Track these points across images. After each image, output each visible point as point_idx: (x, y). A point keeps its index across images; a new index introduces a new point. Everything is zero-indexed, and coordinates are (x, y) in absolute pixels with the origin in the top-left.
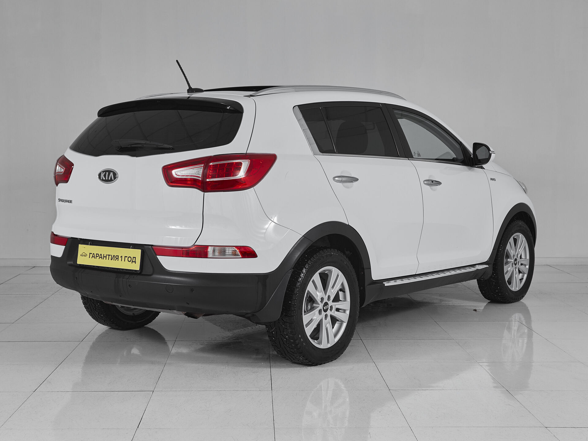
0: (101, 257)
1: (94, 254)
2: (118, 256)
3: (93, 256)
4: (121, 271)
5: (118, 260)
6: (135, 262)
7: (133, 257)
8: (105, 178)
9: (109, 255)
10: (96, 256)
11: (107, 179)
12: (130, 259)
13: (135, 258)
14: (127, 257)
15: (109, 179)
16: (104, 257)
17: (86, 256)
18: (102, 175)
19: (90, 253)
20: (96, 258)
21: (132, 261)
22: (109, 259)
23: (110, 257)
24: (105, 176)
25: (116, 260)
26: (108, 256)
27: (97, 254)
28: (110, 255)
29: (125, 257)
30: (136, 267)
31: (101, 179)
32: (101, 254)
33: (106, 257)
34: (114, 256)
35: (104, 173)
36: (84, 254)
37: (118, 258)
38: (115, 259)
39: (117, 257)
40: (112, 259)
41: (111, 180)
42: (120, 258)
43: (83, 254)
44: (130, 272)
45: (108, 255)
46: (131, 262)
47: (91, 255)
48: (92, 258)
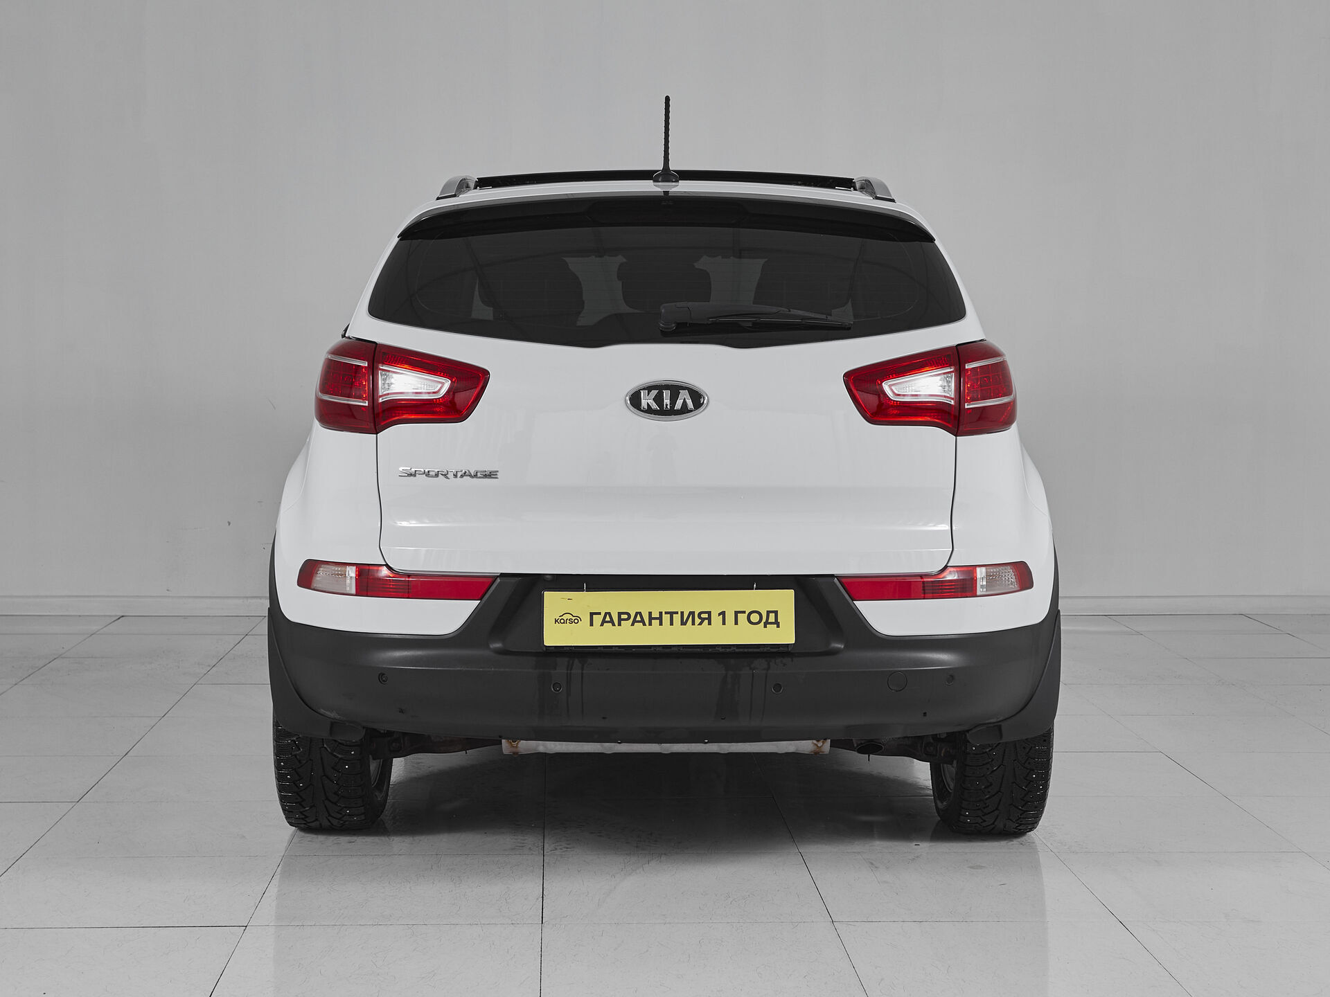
0: (638, 619)
1: (607, 614)
2: (709, 613)
3: (607, 619)
4: (721, 650)
5: (709, 624)
6: (777, 623)
7: (768, 612)
8: (661, 405)
9: (671, 614)
10: (620, 620)
11: (667, 407)
12: (755, 618)
13: (776, 613)
14: (744, 612)
15: (678, 407)
16: (651, 619)
17: (575, 620)
18: (647, 400)
19: (592, 614)
20: (619, 625)
21: (764, 620)
22: (671, 624)
23: (677, 618)
24: (659, 399)
25: (700, 624)
26: (666, 618)
27: (620, 614)
28: (677, 613)
29: (736, 613)
30: (785, 634)
31: (643, 407)
32: (638, 613)
33: (660, 619)
34: (692, 613)
36: (567, 617)
37: (709, 619)
38: (697, 621)
39: (706, 616)
40: (683, 623)
41: (684, 410)
42: (716, 619)
43: (565, 617)
44: (758, 650)
45: (666, 613)
46: (762, 623)
47: (598, 619)
48: (602, 625)
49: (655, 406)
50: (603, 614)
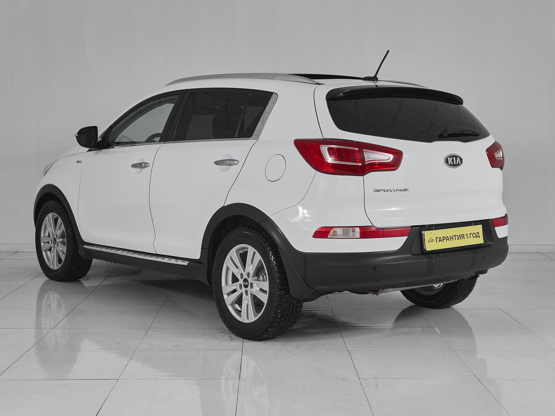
0: (447, 239)
1: (440, 237)
2: (464, 235)
3: (440, 240)
4: (467, 247)
5: (464, 239)
6: (479, 236)
7: (477, 233)
8: (453, 163)
9: (455, 236)
10: (443, 239)
11: (455, 163)
12: (474, 235)
13: (478, 233)
14: (471, 234)
15: (457, 163)
16: (450, 238)
17: (432, 241)
19: (436, 238)
20: (443, 241)
21: (476, 236)
22: (455, 240)
23: (456, 237)
24: (453, 161)
26: (454, 237)
27: (443, 237)
28: (456, 235)
29: (470, 234)
30: (480, 241)
31: (449, 164)
32: (447, 237)
33: (452, 238)
34: (460, 235)
35: (451, 158)
36: (431, 240)
37: (464, 237)
38: (461, 238)
39: (463, 236)
40: (458, 239)
42: (466, 237)
44: (474, 246)
45: (454, 236)
47: (438, 239)
48: (439, 242)
49: (452, 164)
50: (439, 238)
